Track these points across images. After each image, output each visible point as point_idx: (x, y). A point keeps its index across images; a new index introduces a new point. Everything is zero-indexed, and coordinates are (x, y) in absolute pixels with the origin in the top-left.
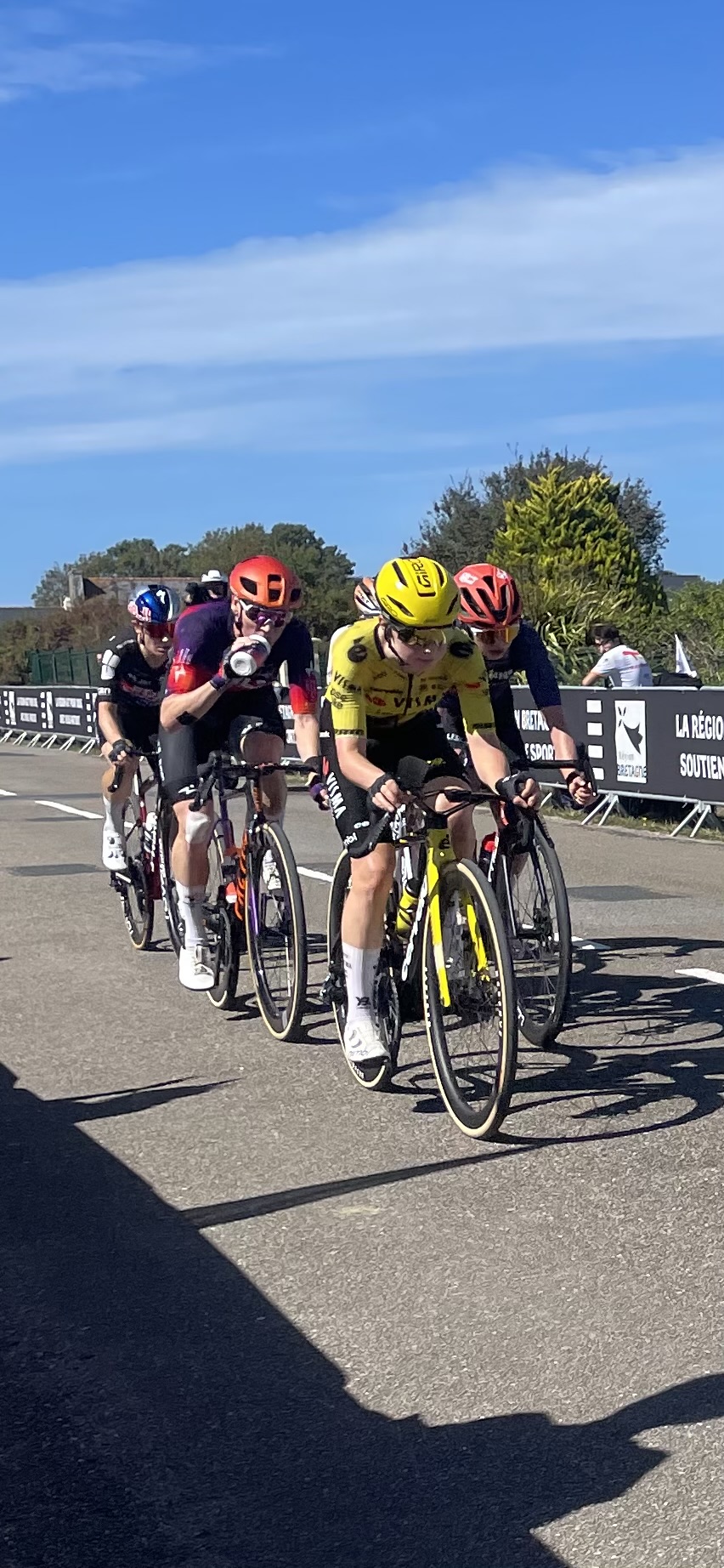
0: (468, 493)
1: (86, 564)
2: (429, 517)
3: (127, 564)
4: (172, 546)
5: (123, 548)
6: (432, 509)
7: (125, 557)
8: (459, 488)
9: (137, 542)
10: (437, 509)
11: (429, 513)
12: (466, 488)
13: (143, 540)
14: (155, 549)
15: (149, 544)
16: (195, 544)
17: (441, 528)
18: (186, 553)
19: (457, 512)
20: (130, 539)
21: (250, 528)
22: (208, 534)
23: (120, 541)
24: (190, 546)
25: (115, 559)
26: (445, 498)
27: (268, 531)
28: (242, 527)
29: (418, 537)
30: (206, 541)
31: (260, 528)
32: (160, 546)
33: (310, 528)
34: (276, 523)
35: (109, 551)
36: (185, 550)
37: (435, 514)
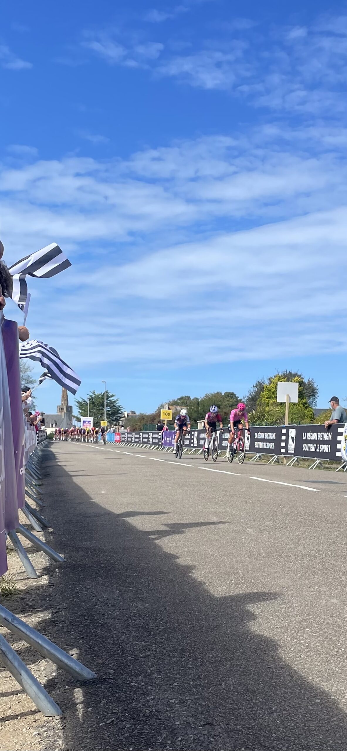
0: (263, 383)
1: (171, 403)
2: (251, 389)
3: (182, 403)
4: (196, 398)
5: (181, 398)
6: (252, 387)
7: (182, 401)
8: (260, 381)
9: (185, 396)
10: (254, 387)
11: (252, 388)
12: (263, 381)
13: (187, 396)
14: (190, 399)
15: (189, 397)
16: (202, 397)
17: (254, 392)
18: (199, 400)
19: (259, 388)
20: (184, 396)
21: (218, 393)
22: (206, 394)
23: (181, 396)
24: (201, 398)
25: (179, 401)
26: (256, 383)
27: (223, 394)
28: (216, 392)
29: (248, 394)
30: (205, 397)
31: (221, 393)
32: (192, 398)
33: (235, 393)
34: (226, 392)
35: (178, 399)
36: (199, 399)
37: (253, 388)
